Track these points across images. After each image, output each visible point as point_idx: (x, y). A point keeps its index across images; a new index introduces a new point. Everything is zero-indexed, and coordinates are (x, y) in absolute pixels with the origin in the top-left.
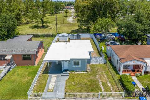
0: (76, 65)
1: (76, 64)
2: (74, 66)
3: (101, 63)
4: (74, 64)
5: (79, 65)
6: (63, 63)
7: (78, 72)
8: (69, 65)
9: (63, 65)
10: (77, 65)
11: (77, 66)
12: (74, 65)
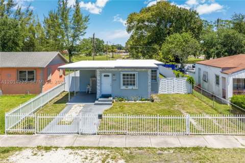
0: (128, 84)
1: (127, 81)
2: (123, 87)
3: (181, 93)
4: (124, 81)
5: (134, 85)
6: (101, 80)
7: (133, 102)
8: (112, 86)
9: (101, 84)
10: (131, 85)
11: (130, 87)
12: (124, 85)
